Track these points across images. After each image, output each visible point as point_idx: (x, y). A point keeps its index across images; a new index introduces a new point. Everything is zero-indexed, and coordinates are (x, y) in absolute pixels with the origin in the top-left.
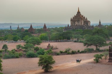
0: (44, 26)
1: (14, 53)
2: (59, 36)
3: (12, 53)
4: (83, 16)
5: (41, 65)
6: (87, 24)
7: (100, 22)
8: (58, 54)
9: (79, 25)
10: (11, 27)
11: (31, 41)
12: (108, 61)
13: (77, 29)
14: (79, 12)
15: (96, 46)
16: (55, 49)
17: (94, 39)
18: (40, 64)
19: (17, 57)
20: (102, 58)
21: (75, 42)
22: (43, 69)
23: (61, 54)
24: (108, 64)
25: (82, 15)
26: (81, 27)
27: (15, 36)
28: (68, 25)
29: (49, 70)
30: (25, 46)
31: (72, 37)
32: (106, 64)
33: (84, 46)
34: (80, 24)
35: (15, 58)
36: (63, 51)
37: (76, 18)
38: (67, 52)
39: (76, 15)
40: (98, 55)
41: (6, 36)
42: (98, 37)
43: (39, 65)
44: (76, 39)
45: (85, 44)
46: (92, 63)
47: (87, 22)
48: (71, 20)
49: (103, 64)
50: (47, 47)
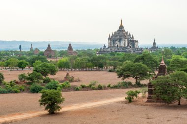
0: (69, 47)
1: (12, 85)
2: (87, 62)
3: (9, 86)
4: (127, 33)
5: (45, 104)
6: (134, 45)
7: (154, 43)
8: (77, 89)
9: (121, 47)
10: (20, 46)
11: (41, 68)
12: (146, 100)
13: (117, 53)
14: (121, 27)
15: (136, 78)
16: (76, 81)
17: (132, 68)
18: (43, 102)
19: (16, 92)
20: (138, 95)
21: (110, 71)
22: (46, 109)
23: (83, 89)
24: (145, 105)
25: (126, 31)
26: (125, 49)
27: (21, 61)
28: (105, 46)
29: (55, 112)
30: (29, 75)
31: (106, 64)
32: (142, 105)
33: (119, 77)
34: (123, 45)
35: (13, 93)
36: (86, 85)
37: (117, 36)
38: (92, 86)
39: (116, 31)
40: (132, 92)
41: (9, 60)
42: (138, 66)
43: (41, 104)
44: (112, 67)
45: (120, 75)
46: (122, 102)
47: (132, 42)
48: (110, 39)
49: (137, 104)
50: (65, 78)
